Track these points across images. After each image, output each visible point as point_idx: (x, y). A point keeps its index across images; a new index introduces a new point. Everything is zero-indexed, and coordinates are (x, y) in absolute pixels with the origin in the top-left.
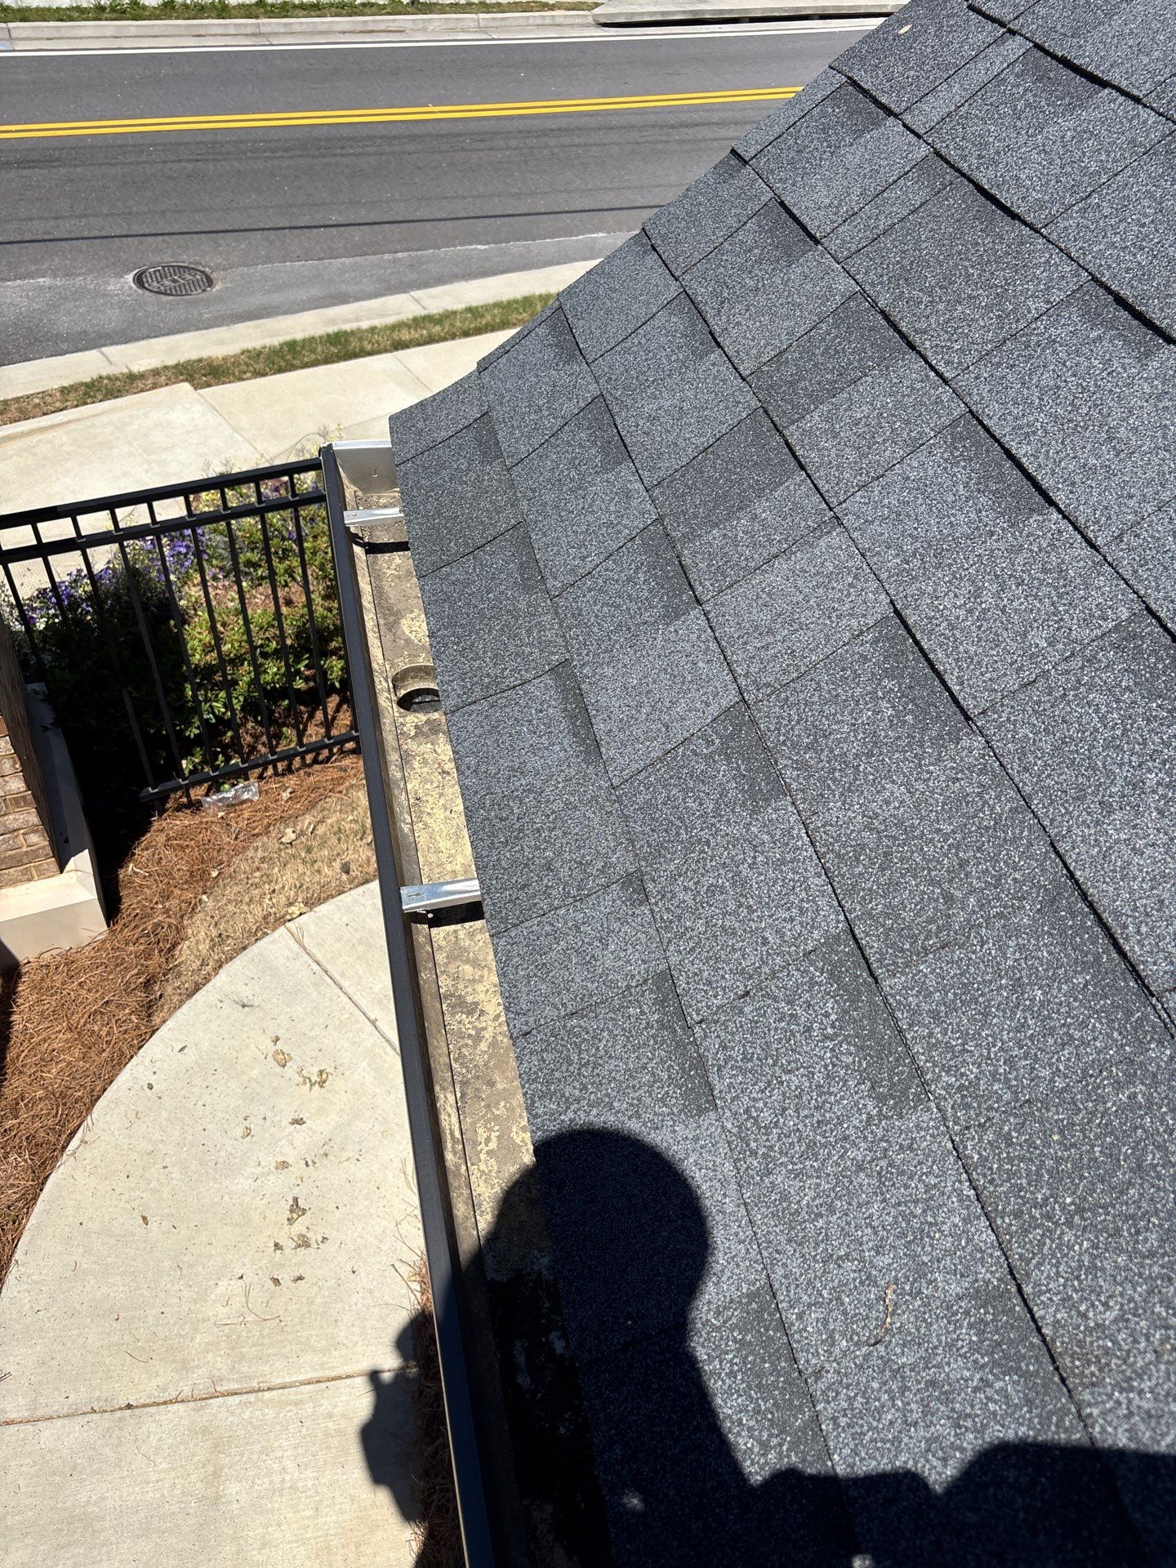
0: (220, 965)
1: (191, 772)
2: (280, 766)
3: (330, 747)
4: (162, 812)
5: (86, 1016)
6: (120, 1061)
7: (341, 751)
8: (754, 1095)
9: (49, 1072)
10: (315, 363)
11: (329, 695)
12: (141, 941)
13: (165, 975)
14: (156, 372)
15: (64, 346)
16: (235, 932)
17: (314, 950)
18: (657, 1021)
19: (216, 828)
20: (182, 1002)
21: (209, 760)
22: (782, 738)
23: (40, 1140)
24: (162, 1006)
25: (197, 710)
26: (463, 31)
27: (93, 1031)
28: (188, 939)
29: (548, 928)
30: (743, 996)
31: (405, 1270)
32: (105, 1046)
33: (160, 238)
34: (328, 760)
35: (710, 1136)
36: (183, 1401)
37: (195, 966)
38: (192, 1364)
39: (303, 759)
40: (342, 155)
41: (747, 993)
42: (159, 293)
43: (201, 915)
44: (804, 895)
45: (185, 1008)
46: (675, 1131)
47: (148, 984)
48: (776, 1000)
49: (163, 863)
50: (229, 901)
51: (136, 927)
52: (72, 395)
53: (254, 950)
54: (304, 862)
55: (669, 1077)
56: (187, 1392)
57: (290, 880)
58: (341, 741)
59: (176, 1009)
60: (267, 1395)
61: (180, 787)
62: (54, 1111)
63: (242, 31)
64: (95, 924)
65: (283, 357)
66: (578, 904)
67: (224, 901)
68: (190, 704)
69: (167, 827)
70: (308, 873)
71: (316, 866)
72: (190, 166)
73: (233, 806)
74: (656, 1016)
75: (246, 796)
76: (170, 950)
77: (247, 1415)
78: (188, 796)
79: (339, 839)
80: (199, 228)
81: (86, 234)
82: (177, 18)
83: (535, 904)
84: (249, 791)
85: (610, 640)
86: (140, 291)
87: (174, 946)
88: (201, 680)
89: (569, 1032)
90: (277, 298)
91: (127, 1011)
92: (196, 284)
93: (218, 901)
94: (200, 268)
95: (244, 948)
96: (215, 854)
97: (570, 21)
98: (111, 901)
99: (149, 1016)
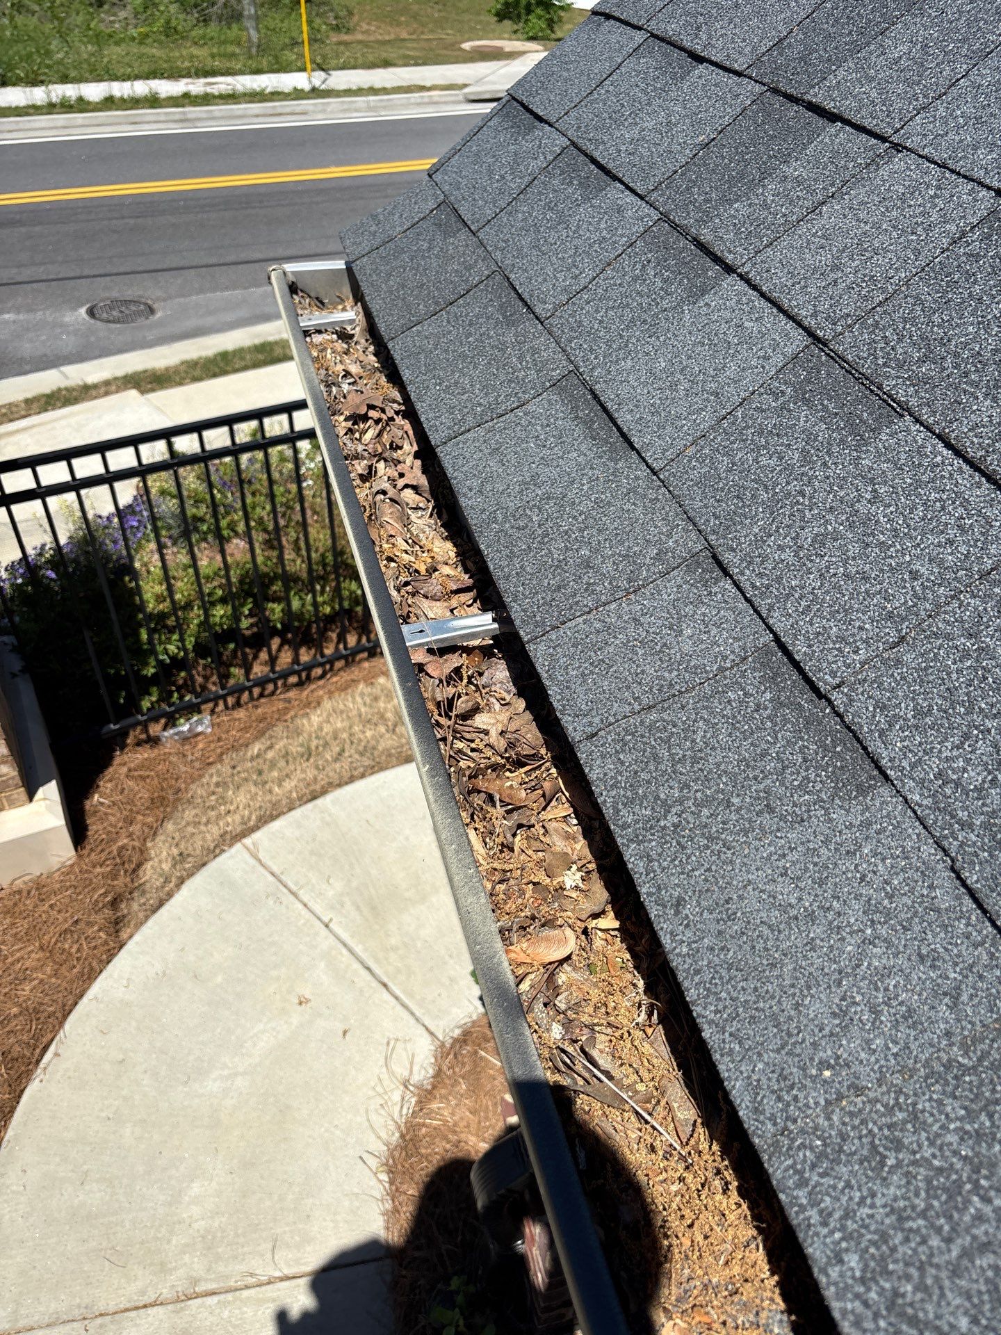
0: (181, 881)
1: (149, 709)
2: (230, 701)
3: (274, 681)
4: (123, 747)
5: (57, 935)
6: (90, 976)
7: (285, 685)
8: (946, 754)
9: (23, 990)
10: (245, 368)
11: (272, 637)
12: (108, 862)
13: (131, 893)
14: (107, 383)
15: (28, 367)
16: (194, 850)
17: (269, 863)
18: (771, 700)
19: (174, 759)
20: (147, 918)
21: (165, 697)
22: (880, 362)
23: (16, 1055)
24: (129, 922)
25: (153, 652)
26: (356, 110)
27: (64, 950)
28: (151, 859)
29: (598, 625)
30: (897, 644)
31: (373, 1162)
32: (75, 963)
33: (108, 278)
34: (273, 693)
35: (888, 816)
36: (161, 1304)
37: (158, 884)
38: (169, 1266)
39: (251, 693)
40: (261, 208)
41: (902, 639)
42: (108, 321)
43: (162, 838)
44: (961, 511)
45: (150, 923)
46: (831, 820)
47: (114, 903)
48: (948, 637)
49: (126, 792)
50: (188, 824)
51: (102, 851)
52: (35, 405)
53: (213, 866)
54: (256, 784)
55: (805, 760)
56: (166, 1293)
57: (244, 801)
58: (285, 675)
59: (142, 924)
60: (245, 1293)
61: (139, 723)
62: (28, 1027)
63: (171, 117)
64: (64, 850)
65: (217, 365)
66: (632, 597)
67: (184, 823)
68: (145, 647)
69: (127, 762)
70: (261, 793)
71: (267, 787)
72: (132, 221)
73: (187, 739)
74: (768, 696)
75: (200, 729)
76: (134, 871)
77: (226, 1314)
78: (147, 731)
79: (287, 762)
80: (141, 268)
81: (44, 277)
82: (116, 110)
83: (577, 603)
84: (202, 724)
85: (622, 337)
86: (92, 321)
87: (139, 866)
88: (156, 624)
89: (650, 728)
90: (210, 321)
91: (96, 928)
92: (140, 313)
93: (178, 824)
94: (143, 300)
95: (204, 864)
96: (173, 782)
97: (444, 99)
98: (78, 828)
99: (117, 932)
